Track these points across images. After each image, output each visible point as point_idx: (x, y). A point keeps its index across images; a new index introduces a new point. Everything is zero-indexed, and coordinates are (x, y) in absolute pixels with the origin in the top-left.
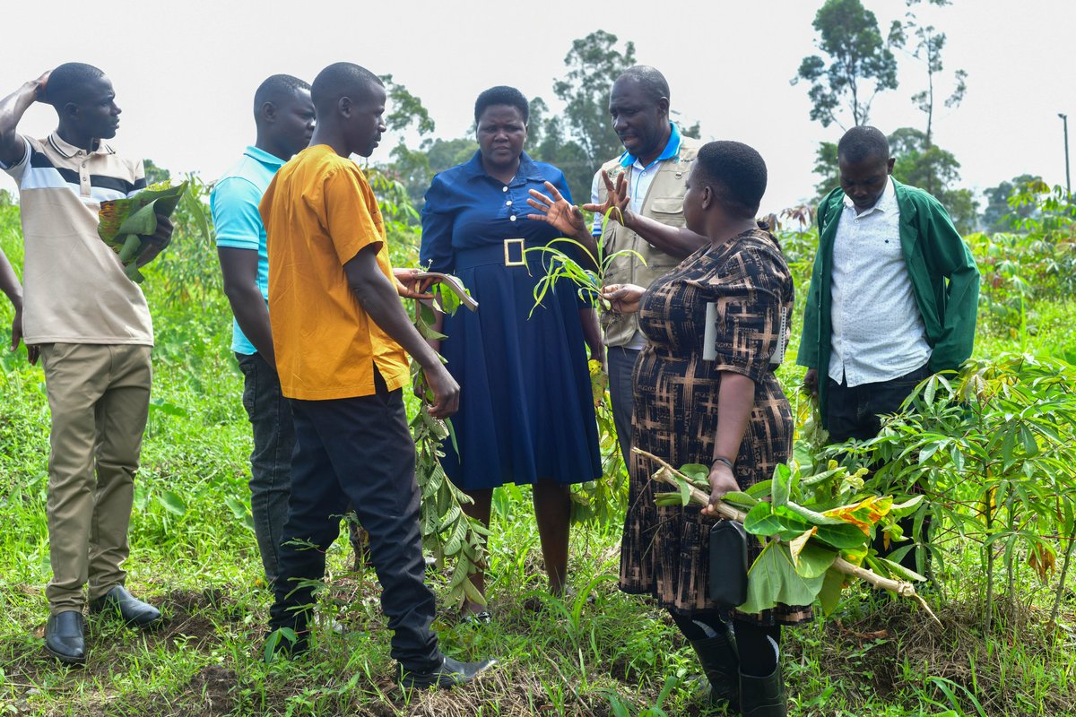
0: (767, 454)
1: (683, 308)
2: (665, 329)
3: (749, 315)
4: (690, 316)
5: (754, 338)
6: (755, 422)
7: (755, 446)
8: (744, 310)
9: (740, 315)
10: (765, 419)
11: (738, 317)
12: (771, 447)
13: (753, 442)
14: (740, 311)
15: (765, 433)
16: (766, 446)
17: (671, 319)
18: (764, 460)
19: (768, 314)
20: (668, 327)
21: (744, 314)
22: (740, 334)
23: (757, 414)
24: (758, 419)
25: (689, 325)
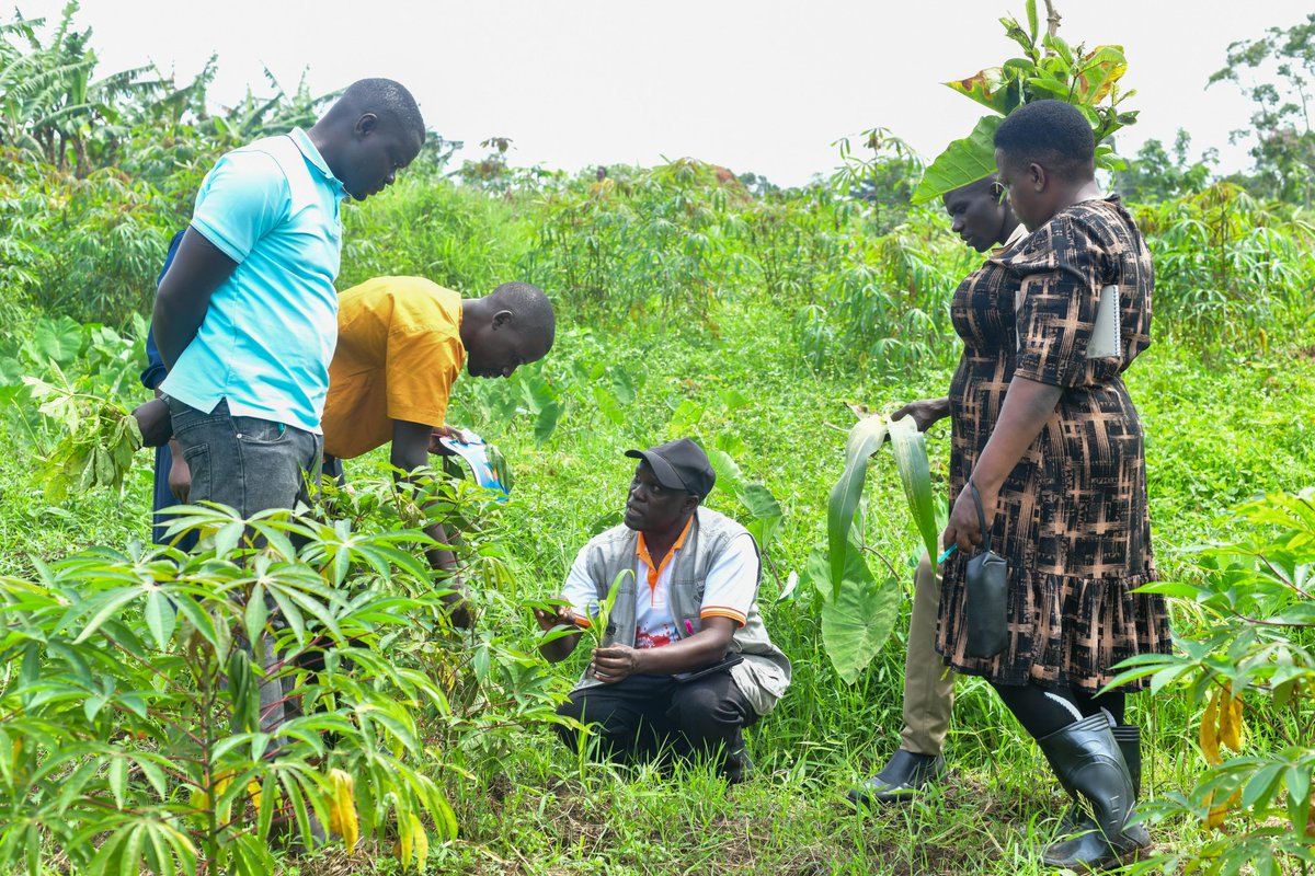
0: (1082, 479)
1: (987, 293)
2: (966, 319)
3: (1050, 297)
4: (995, 303)
5: (1052, 325)
6: (1070, 439)
7: (1068, 468)
8: (1045, 290)
9: (1040, 296)
10: (1083, 435)
11: (1038, 300)
12: (1088, 472)
13: (1064, 463)
14: (1041, 292)
15: (1082, 453)
16: (1082, 470)
17: (973, 307)
18: (1077, 486)
19: (1074, 296)
20: (970, 316)
21: (1045, 296)
22: (1036, 320)
23: (1072, 429)
24: (1073, 435)
25: (993, 313)
